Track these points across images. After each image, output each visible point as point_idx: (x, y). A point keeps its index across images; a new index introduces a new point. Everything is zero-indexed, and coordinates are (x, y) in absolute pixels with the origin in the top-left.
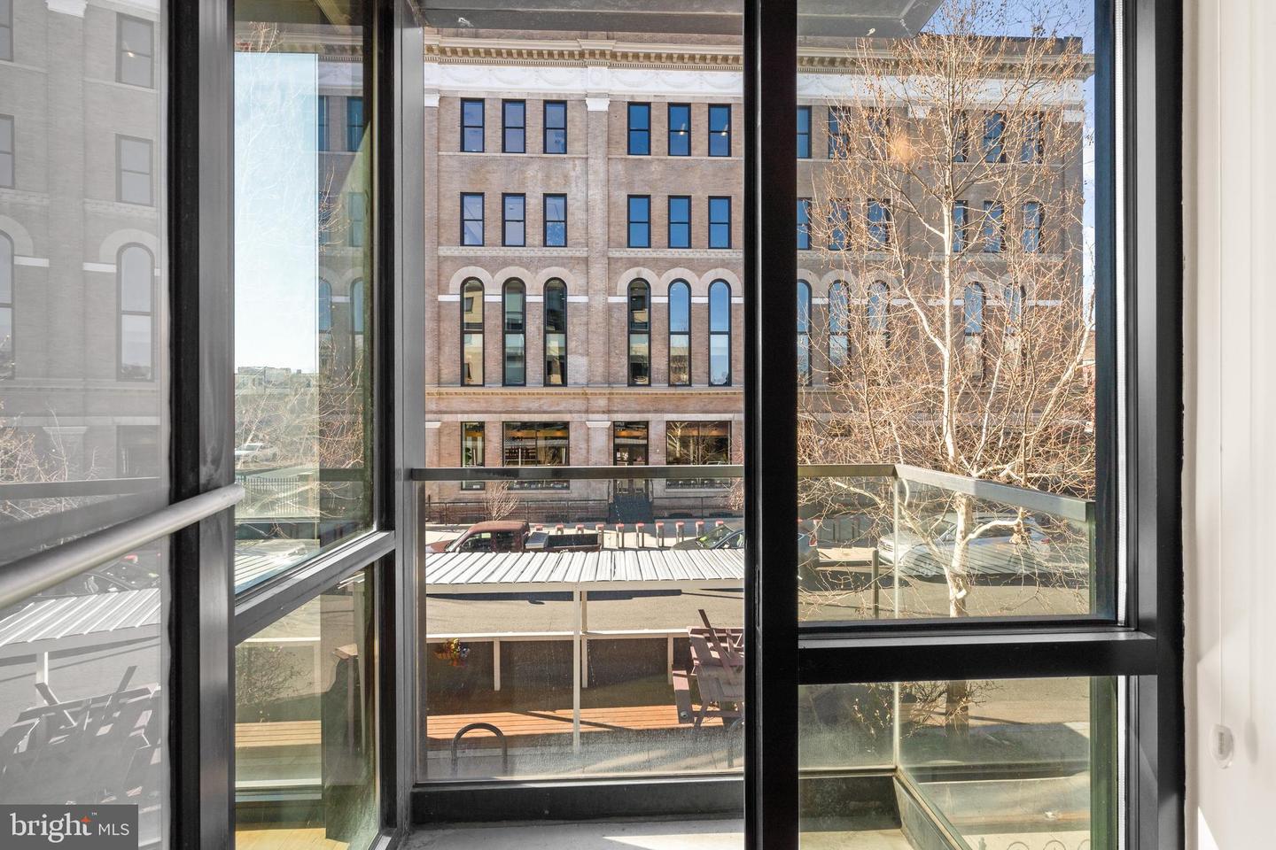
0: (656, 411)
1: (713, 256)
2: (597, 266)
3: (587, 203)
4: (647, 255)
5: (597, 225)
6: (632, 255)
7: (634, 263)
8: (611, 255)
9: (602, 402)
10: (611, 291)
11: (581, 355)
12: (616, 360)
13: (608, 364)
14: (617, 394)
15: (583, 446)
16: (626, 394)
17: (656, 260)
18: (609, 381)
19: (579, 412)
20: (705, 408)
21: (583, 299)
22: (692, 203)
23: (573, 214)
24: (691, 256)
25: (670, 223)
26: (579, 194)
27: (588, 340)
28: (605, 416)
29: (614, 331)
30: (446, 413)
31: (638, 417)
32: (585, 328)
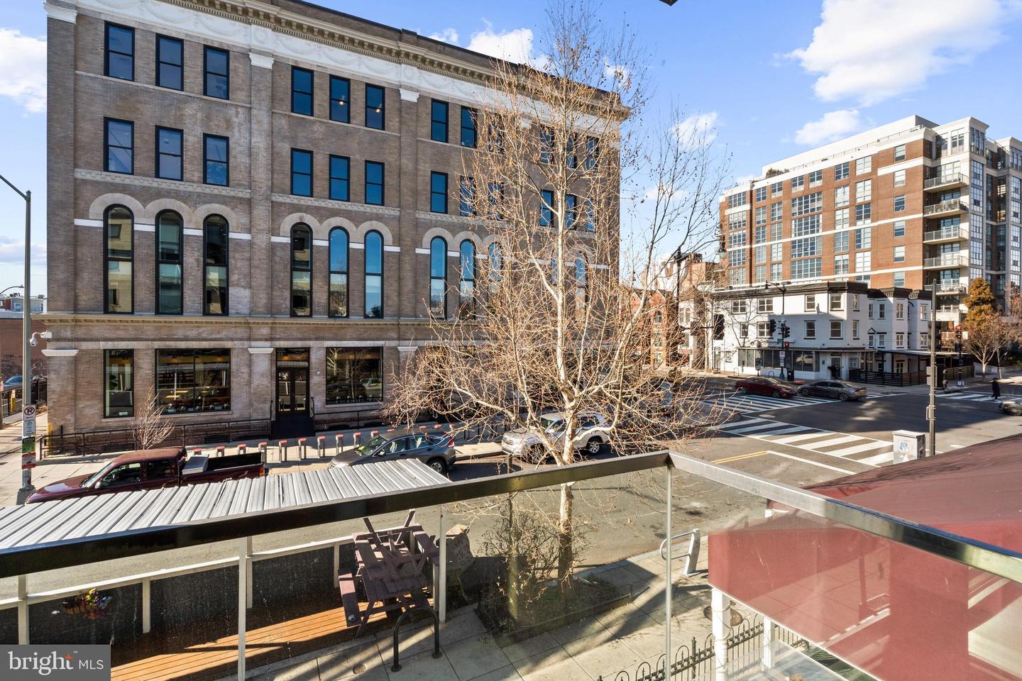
0: (317, 339)
1: (368, 210)
2: (261, 208)
3: (250, 149)
4: (309, 203)
5: (261, 170)
6: (295, 201)
7: (296, 208)
8: (274, 199)
9: (265, 331)
10: (274, 231)
11: (244, 288)
12: (278, 294)
13: (271, 298)
14: (280, 323)
15: (245, 370)
16: (288, 323)
17: (318, 208)
18: (272, 311)
19: (241, 339)
20: (362, 337)
21: (246, 237)
22: (351, 164)
23: (235, 157)
24: (349, 208)
25: (330, 178)
26: (243, 140)
27: (250, 275)
28: (268, 344)
29: (277, 267)
30: (84, 340)
31: (299, 344)
32: (248, 263)
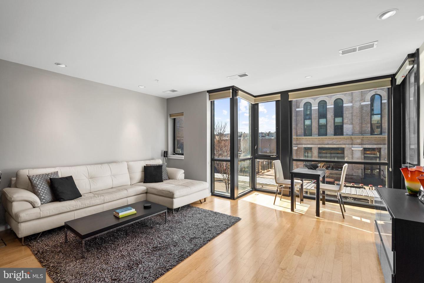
0: (384, 144)
2: (357, 92)
9: (359, 141)
10: (363, 100)
11: (350, 124)
12: (365, 125)
13: (361, 127)
14: (366, 138)
15: (350, 156)
16: (370, 138)
18: (362, 133)
19: (349, 144)
21: (351, 104)
27: (352, 119)
28: (360, 146)
29: (364, 115)
30: (299, 144)
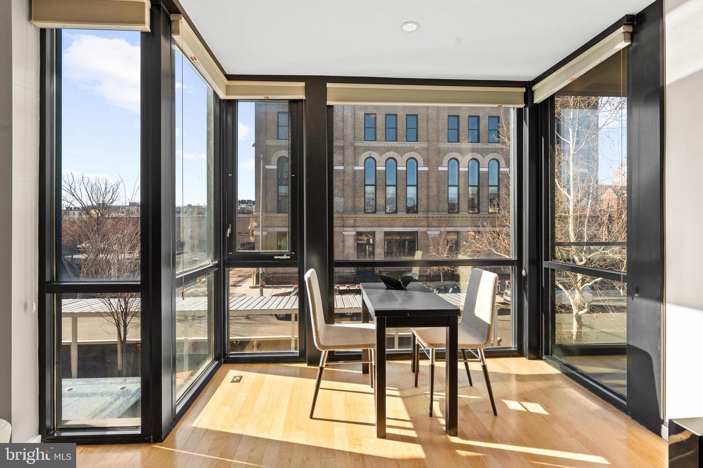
0: (379, 226)
1: (408, 145)
2: (350, 150)
3: (343, 117)
4: (375, 145)
5: (348, 129)
6: (367, 145)
7: (368, 149)
8: (355, 145)
9: (351, 222)
10: (356, 163)
11: (341, 197)
12: (358, 200)
13: (354, 202)
14: (359, 217)
15: (341, 244)
16: (364, 217)
17: (379, 147)
18: (355, 210)
19: (339, 227)
20: (404, 225)
21: (341, 168)
22: (398, 118)
23: (336, 123)
24: (397, 145)
25: (386, 128)
26: (340, 113)
27: (343, 190)
28: (353, 229)
29: (357, 184)
30: (269, 227)
31: (369, 229)
32: (342, 182)
